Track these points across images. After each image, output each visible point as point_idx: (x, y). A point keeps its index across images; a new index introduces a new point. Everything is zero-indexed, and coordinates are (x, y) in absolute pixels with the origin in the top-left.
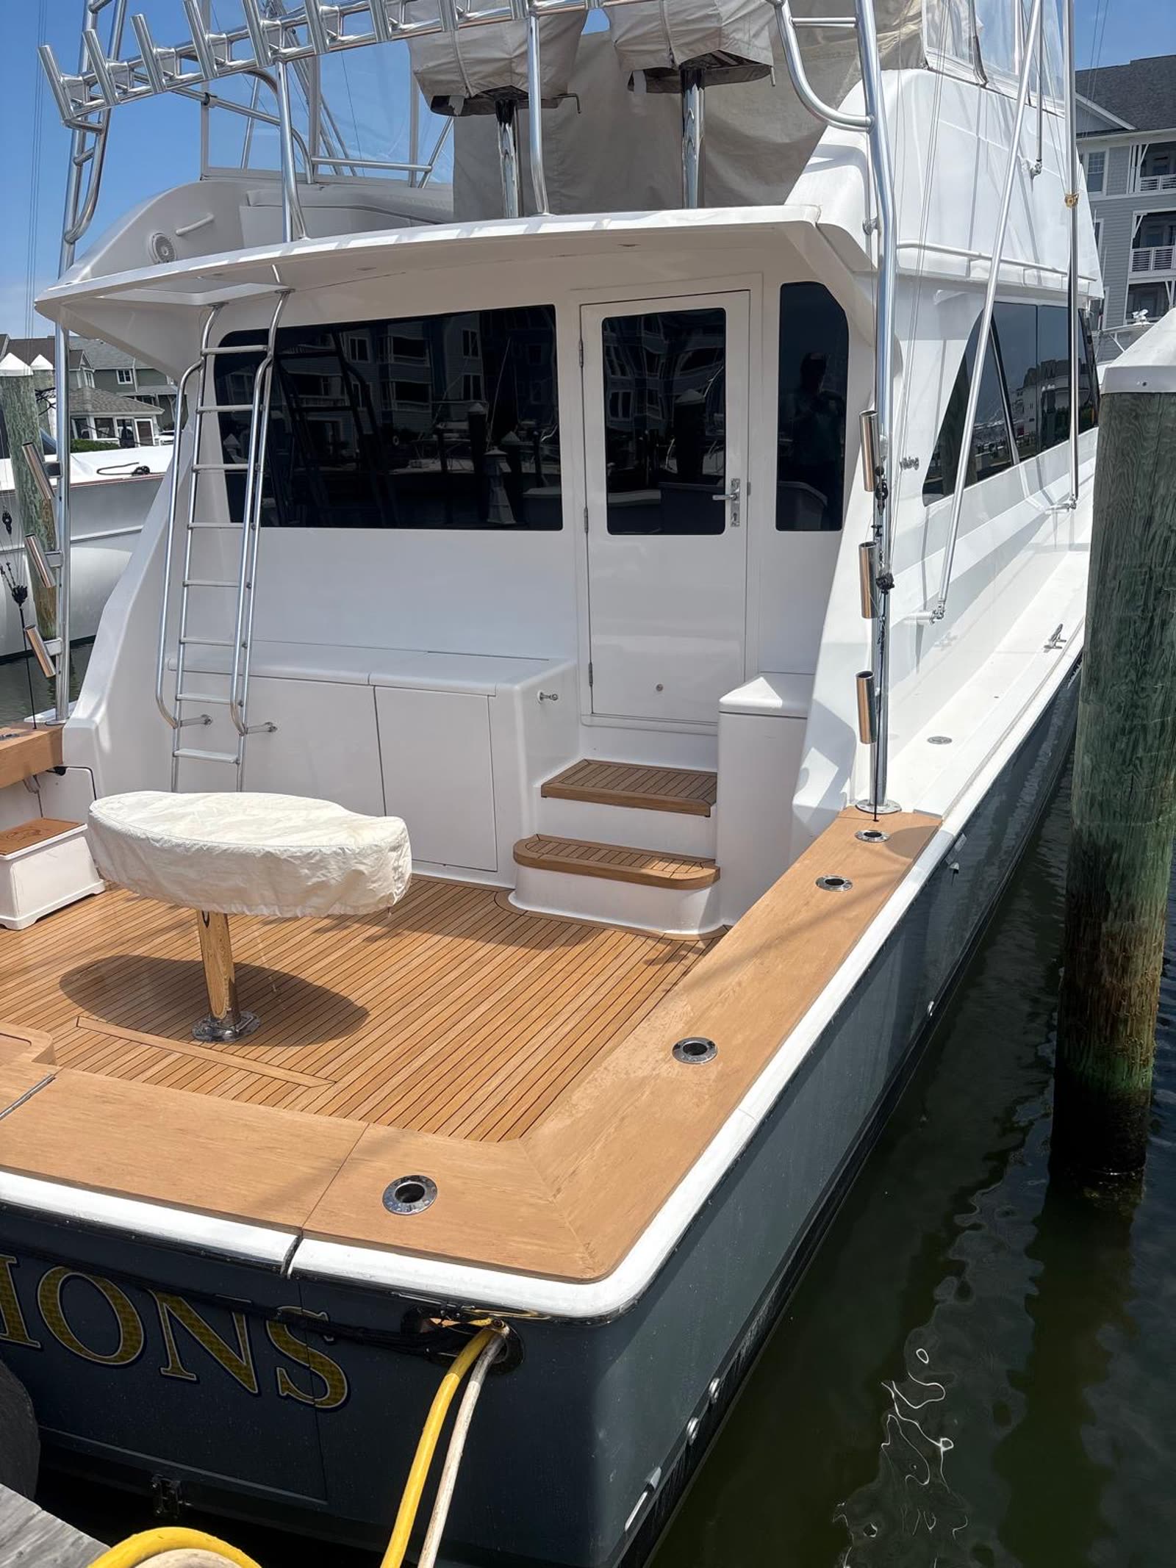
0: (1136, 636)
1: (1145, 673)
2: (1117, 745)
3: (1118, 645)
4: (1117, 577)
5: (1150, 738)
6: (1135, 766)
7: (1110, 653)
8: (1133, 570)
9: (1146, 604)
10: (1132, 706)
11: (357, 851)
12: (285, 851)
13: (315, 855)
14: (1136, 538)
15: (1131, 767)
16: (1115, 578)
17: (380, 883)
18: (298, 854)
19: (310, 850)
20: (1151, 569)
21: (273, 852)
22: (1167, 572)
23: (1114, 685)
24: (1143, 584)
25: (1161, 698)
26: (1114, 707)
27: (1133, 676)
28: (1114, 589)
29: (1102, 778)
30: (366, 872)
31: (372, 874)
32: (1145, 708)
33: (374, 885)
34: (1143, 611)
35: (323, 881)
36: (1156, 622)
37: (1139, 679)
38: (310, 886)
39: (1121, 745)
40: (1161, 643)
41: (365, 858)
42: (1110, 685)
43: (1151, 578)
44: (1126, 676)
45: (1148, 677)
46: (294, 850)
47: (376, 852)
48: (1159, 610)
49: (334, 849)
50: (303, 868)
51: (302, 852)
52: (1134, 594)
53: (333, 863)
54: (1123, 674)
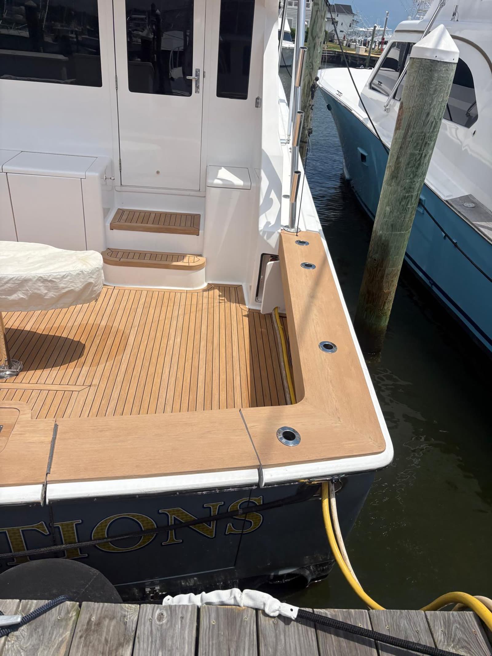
0: (415, 160)
1: (416, 175)
2: (402, 203)
3: (408, 164)
4: (413, 137)
5: (413, 200)
6: (407, 211)
7: (405, 167)
8: (419, 134)
9: (421, 148)
10: (409, 188)
11: (90, 271)
12: (50, 275)
13: (67, 276)
14: (422, 121)
15: (405, 211)
16: (411, 137)
17: (98, 286)
18: (58, 276)
19: (64, 274)
20: (425, 134)
21: (43, 276)
22: (430, 136)
23: (404, 180)
24: (421, 140)
25: (419, 184)
26: (403, 188)
27: (412, 176)
28: (410, 141)
29: (394, 216)
30: (93, 282)
31: (96, 283)
32: (413, 188)
33: (96, 288)
34: (419, 151)
35: (72, 290)
36: (423, 155)
37: (414, 177)
38: (63, 293)
39: (403, 203)
40: (423, 163)
41: (93, 274)
42: (402, 180)
43: (424, 138)
44: (409, 176)
45: (417, 176)
46: (55, 274)
47: (97, 271)
48: (425, 151)
49: (78, 272)
50: (61, 284)
51: (60, 275)
52: (418, 144)
53: (77, 279)
54: (408, 175)
